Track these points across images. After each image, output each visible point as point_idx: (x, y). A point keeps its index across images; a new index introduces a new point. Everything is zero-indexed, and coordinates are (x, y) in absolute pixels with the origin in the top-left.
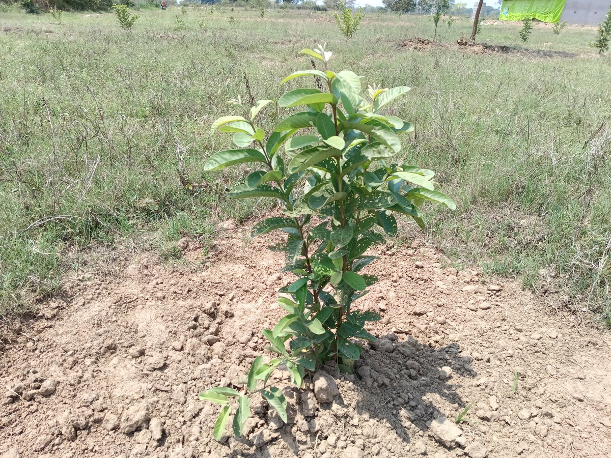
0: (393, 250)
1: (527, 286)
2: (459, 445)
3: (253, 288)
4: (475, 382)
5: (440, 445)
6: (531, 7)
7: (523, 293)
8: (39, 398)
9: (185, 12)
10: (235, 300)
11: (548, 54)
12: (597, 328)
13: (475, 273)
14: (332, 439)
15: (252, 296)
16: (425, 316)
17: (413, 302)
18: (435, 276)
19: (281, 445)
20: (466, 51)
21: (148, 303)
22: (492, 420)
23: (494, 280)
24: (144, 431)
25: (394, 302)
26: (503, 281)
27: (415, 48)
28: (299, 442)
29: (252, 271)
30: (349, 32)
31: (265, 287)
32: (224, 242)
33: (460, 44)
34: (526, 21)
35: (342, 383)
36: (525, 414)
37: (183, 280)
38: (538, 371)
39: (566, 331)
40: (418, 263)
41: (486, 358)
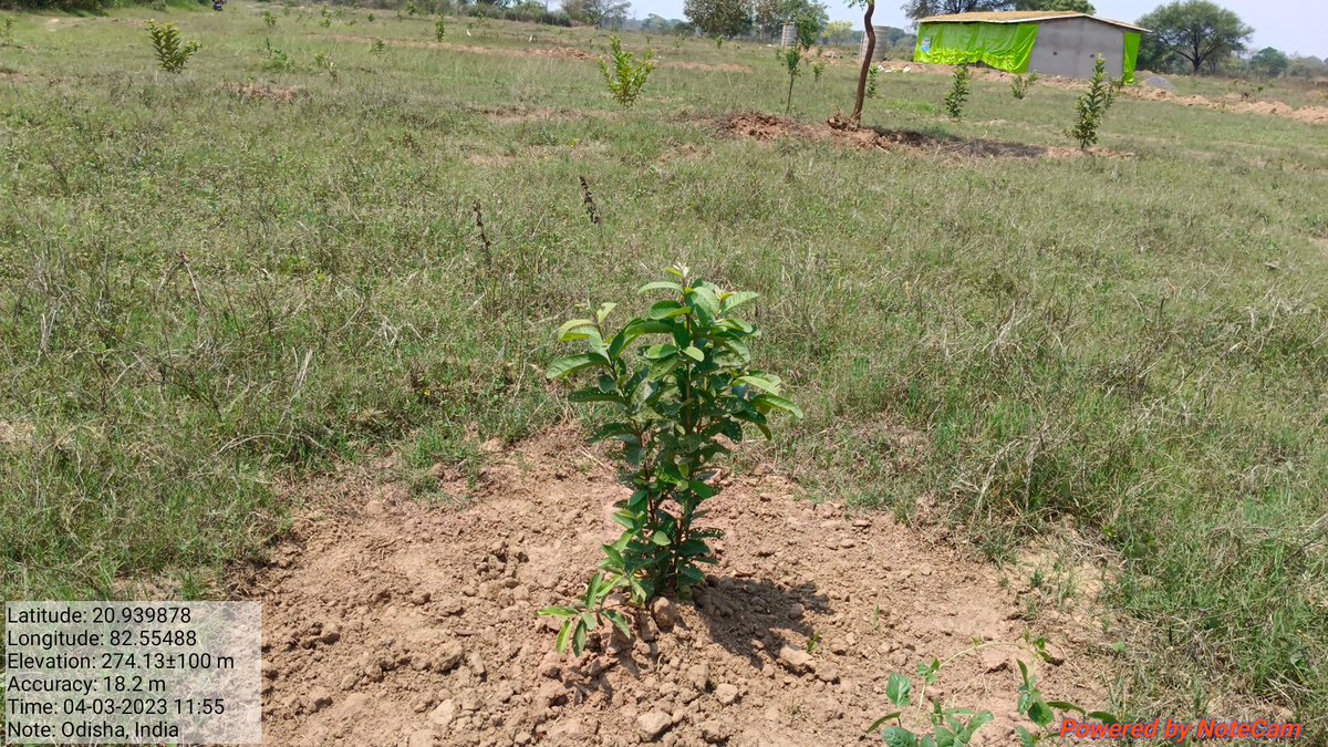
0: (730, 479)
1: (901, 518)
2: (810, 670)
3: (546, 528)
4: (832, 619)
5: (789, 673)
6: (974, 39)
7: (896, 527)
8: (322, 645)
9: (273, 22)
10: (525, 542)
11: (991, 149)
12: (977, 562)
13: (837, 506)
14: (675, 662)
15: (545, 538)
16: (773, 556)
17: (758, 542)
18: (786, 511)
19: (620, 672)
20: (844, 139)
21: (411, 546)
22: (848, 653)
23: (860, 513)
24: (462, 667)
25: (733, 542)
26: (872, 515)
27: (752, 133)
28: (640, 665)
29: (539, 509)
30: (625, 96)
31: (561, 526)
32: (493, 470)
33: (834, 126)
34: (964, 65)
35: (683, 608)
36: (885, 647)
37: (449, 519)
38: (904, 609)
39: (942, 567)
40: (763, 495)
41: (845, 596)
